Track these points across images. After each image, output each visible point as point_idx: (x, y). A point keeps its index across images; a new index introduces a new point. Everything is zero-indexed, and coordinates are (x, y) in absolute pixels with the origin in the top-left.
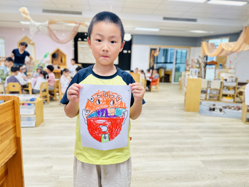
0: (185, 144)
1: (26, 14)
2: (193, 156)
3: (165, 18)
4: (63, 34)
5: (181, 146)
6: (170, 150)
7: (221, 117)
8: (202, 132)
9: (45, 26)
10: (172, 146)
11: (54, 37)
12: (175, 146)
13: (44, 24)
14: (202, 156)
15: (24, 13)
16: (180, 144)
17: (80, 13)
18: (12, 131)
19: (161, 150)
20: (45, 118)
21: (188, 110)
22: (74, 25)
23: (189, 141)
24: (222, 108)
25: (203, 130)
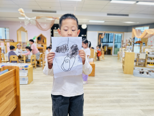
0: (128, 97)
1: (23, 13)
2: (135, 106)
3: (108, 14)
4: (45, 25)
5: (125, 99)
6: (118, 101)
7: (148, 78)
8: (137, 88)
9: (34, 20)
10: (119, 98)
11: (39, 27)
12: (121, 98)
13: (33, 18)
14: (141, 106)
15: (21, 12)
16: (124, 97)
17: (55, 12)
18: (14, 92)
19: (112, 101)
20: (34, 78)
21: (126, 73)
22: (52, 19)
23: (130, 95)
24: (148, 72)
25: (138, 87)
